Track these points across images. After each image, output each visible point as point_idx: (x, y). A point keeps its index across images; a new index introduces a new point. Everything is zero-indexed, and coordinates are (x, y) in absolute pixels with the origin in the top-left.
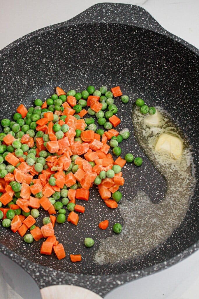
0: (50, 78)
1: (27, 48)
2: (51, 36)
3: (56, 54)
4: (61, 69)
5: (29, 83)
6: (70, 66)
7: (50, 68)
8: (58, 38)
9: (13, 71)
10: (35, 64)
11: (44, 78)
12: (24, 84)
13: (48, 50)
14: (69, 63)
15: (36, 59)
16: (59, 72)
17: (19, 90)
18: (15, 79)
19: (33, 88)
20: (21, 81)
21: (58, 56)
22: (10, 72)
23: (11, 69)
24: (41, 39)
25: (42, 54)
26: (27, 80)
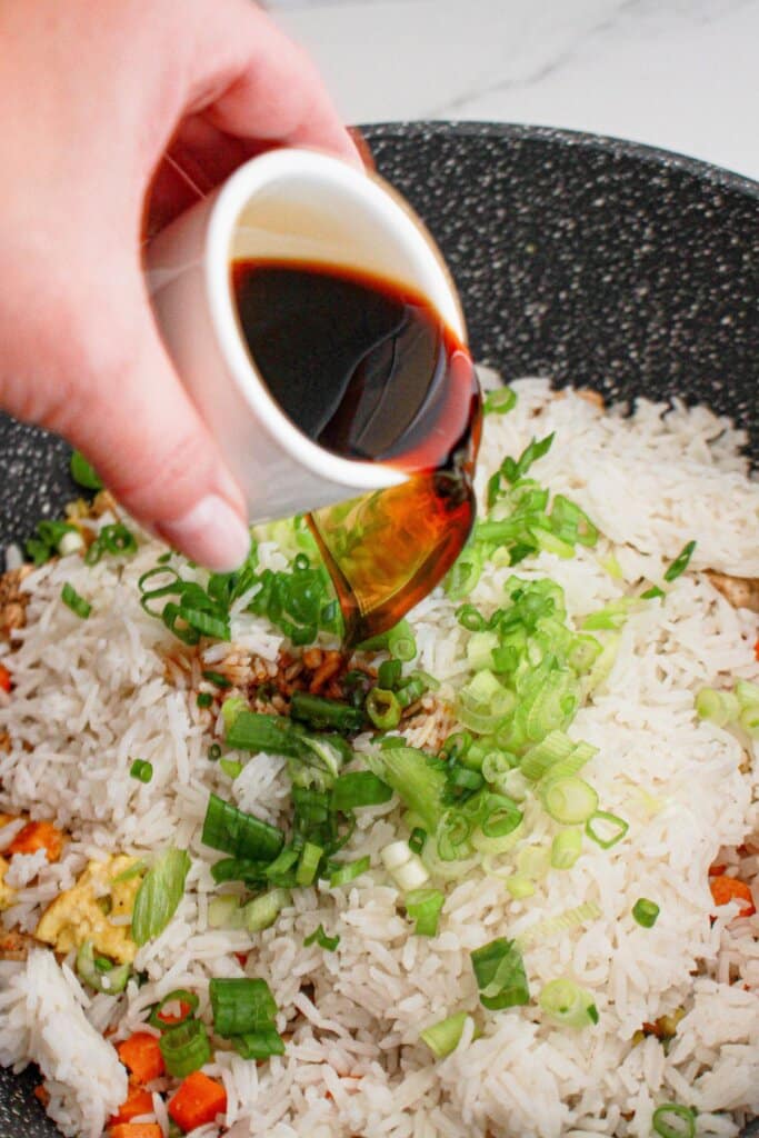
0: (627, 375)
1: (599, 190)
2: (700, 206)
3: (692, 300)
4: (682, 375)
5: (545, 327)
6: (717, 385)
7: (647, 335)
8: (726, 237)
9: (510, 236)
10: (600, 277)
11: (609, 358)
12: (528, 319)
13: (673, 261)
14: (720, 376)
15: (616, 262)
16: (670, 379)
17: (497, 319)
18: (504, 271)
19: (552, 357)
20: (521, 298)
21: (700, 313)
22: (498, 231)
23: (506, 220)
24: (662, 191)
25: (646, 258)
26: (548, 312)
